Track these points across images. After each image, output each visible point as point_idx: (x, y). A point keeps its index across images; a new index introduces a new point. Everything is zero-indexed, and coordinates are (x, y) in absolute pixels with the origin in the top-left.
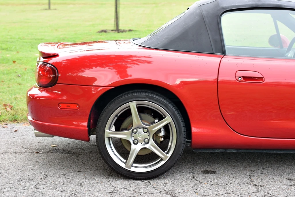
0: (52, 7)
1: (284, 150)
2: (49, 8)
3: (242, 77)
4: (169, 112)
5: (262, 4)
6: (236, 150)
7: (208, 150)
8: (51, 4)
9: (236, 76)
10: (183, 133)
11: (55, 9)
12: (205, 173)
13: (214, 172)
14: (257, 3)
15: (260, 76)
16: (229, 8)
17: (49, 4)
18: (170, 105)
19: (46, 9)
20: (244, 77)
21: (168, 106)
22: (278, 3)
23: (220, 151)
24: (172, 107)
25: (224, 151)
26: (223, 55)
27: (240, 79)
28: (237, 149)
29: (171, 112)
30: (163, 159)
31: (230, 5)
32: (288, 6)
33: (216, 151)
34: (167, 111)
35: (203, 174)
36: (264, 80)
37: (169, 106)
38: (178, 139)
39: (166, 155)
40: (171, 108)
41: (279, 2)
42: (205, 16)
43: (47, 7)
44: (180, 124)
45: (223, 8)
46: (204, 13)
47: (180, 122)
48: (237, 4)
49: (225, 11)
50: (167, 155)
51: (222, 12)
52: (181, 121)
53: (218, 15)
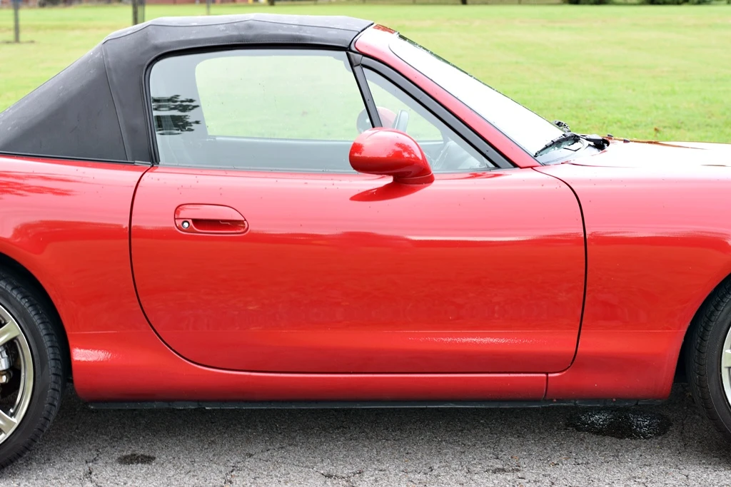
0: (24, 36)
1: (317, 401)
2: (17, 40)
3: (190, 221)
4: (11, 311)
5: (256, 36)
6: (196, 404)
7: (126, 404)
8: (21, 29)
9: (175, 219)
10: (51, 363)
11: (32, 42)
12: (125, 463)
13: (147, 460)
14: (243, 33)
15: (237, 217)
16: (170, 47)
17: (17, 29)
18: (14, 293)
19: (8, 42)
20: (196, 222)
21: (10, 297)
22: (298, 33)
23: (155, 405)
24: (19, 297)
25: (166, 405)
26: (149, 166)
27: (186, 225)
28: (198, 401)
29: (18, 311)
30: (3, 429)
31: (175, 39)
32: (321, 40)
33: (147, 406)
34: (5, 308)
35: (118, 465)
36: (246, 226)
37: (12, 295)
38: (37, 379)
39: (9, 418)
40: (17, 301)
41: (301, 30)
42: (109, 69)
43: (10, 36)
44: (42, 341)
45: (156, 48)
46: (109, 59)
47: (40, 336)
48: (192, 37)
49: (160, 53)
50: (13, 419)
51: (153, 58)
52: (43, 333)
53: (142, 66)
